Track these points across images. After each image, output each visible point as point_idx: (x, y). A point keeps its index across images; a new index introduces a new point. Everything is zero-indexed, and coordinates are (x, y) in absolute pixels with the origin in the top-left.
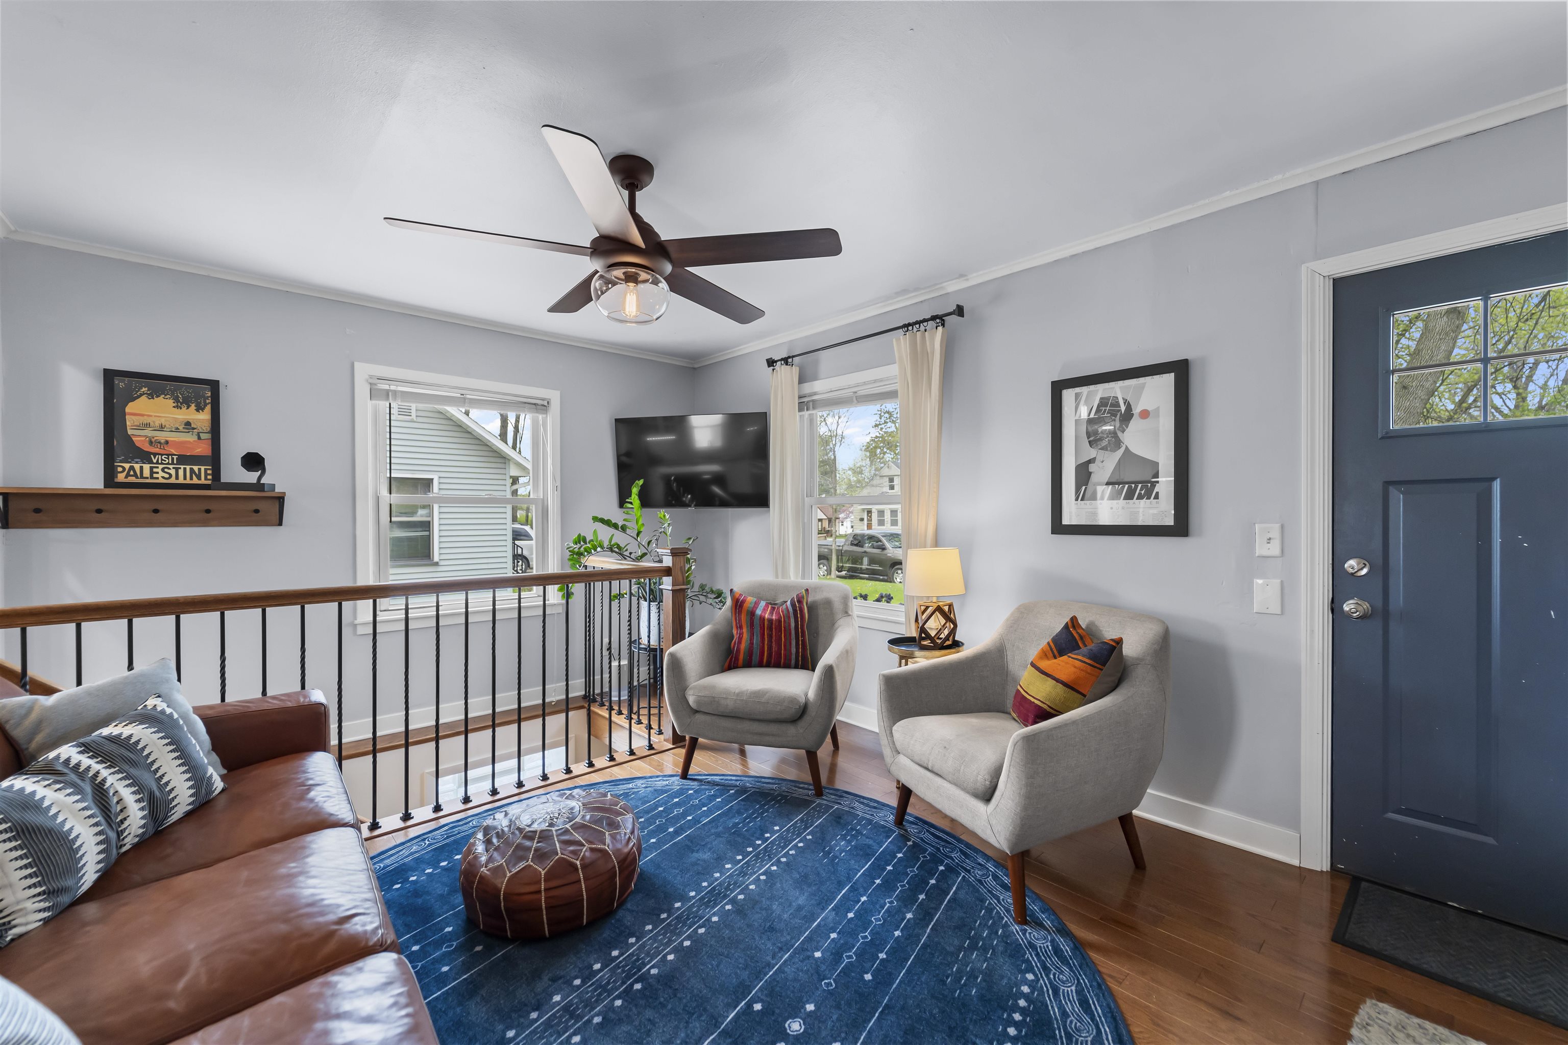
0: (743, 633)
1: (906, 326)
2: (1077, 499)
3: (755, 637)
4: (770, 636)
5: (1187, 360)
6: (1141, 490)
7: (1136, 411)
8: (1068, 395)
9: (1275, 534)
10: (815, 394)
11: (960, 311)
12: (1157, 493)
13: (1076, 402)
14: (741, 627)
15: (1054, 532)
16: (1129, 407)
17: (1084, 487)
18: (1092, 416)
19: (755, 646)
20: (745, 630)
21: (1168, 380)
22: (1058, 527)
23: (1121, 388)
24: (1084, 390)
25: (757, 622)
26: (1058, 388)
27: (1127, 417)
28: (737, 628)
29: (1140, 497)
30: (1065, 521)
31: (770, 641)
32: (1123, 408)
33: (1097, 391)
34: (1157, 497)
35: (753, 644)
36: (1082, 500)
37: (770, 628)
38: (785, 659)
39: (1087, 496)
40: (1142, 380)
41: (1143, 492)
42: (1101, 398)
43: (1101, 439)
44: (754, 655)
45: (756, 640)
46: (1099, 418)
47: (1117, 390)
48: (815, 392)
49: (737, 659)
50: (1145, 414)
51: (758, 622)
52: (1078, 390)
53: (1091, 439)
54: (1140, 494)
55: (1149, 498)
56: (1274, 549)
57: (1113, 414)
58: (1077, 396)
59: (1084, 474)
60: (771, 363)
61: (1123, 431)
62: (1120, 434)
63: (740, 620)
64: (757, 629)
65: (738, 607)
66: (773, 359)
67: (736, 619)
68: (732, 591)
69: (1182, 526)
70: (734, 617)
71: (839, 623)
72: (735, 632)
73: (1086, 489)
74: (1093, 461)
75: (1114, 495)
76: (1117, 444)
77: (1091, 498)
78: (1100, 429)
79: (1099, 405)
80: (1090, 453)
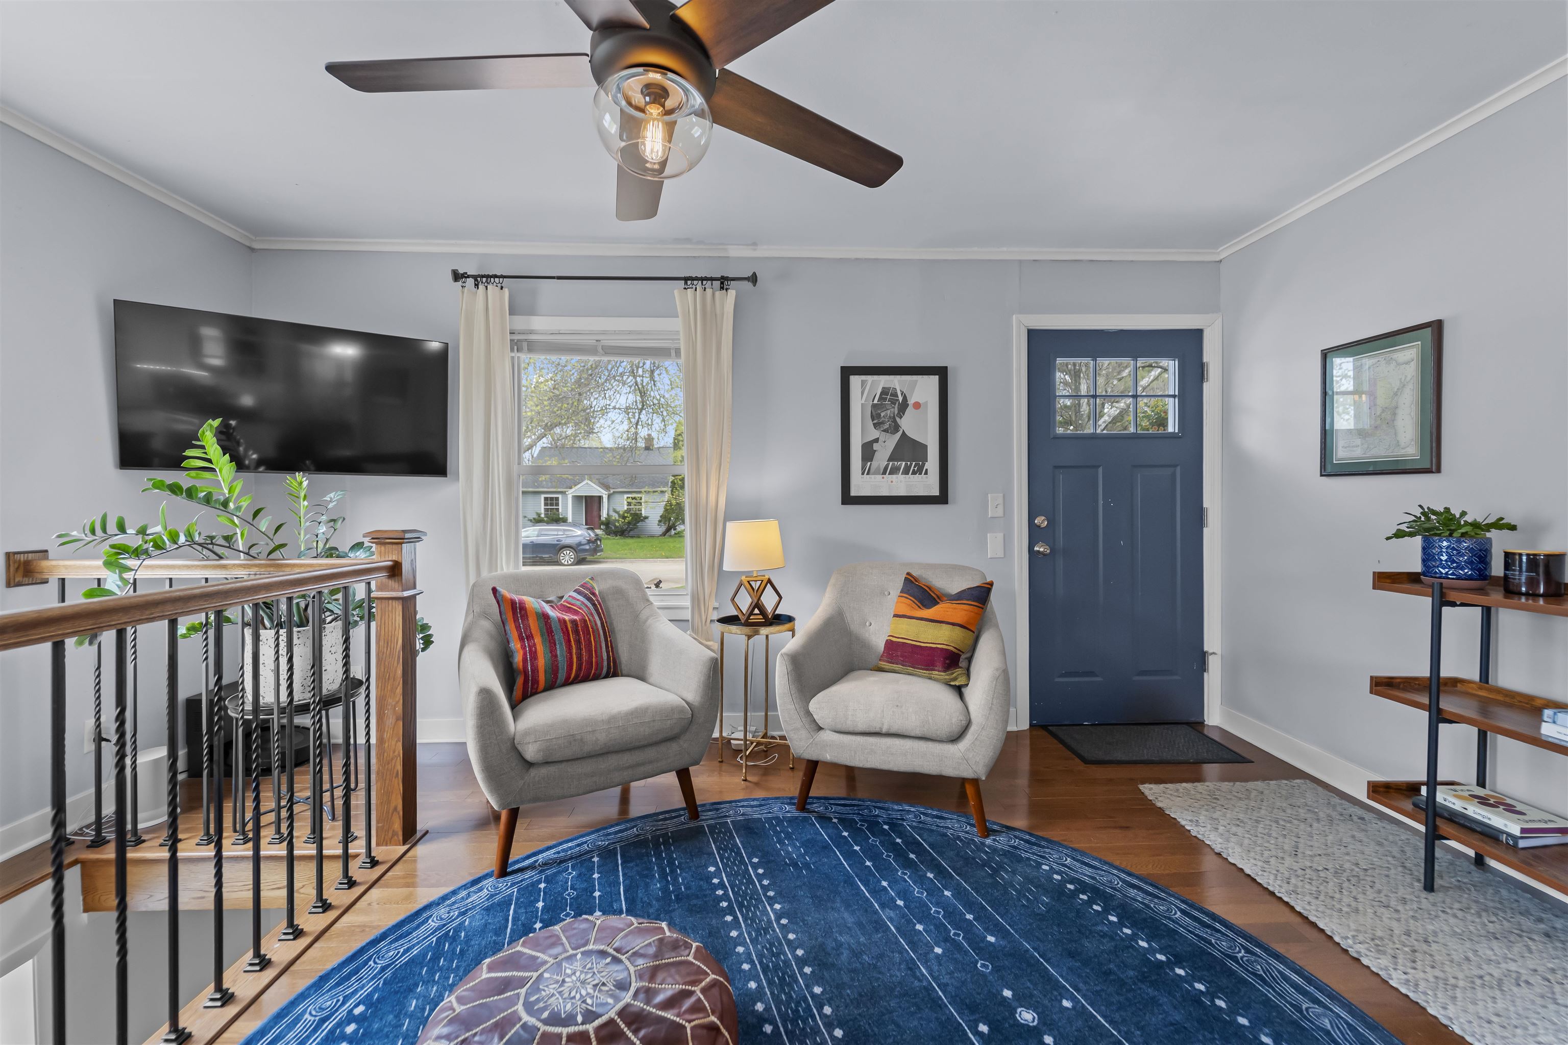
0: (535, 644)
1: (686, 279)
2: (863, 474)
3: (558, 647)
4: (578, 642)
5: (946, 368)
6: (915, 467)
7: (911, 402)
8: (855, 381)
9: (1000, 501)
10: (531, 332)
11: (753, 279)
12: (927, 470)
13: (862, 387)
14: (530, 637)
15: (843, 503)
16: (905, 398)
17: (869, 463)
18: (875, 401)
19: (559, 658)
20: (538, 640)
21: (935, 379)
22: (848, 499)
24: (870, 379)
25: (556, 627)
26: (847, 372)
27: (904, 406)
28: (521, 639)
29: (914, 473)
30: (853, 493)
31: (579, 649)
32: (901, 398)
33: (880, 381)
34: (926, 473)
35: (556, 656)
36: (868, 474)
37: (576, 632)
38: (596, 669)
39: (872, 470)
40: (915, 377)
42: (883, 388)
43: (883, 423)
44: (560, 671)
45: (561, 651)
46: (882, 404)
47: (895, 382)
48: (532, 330)
49: (535, 681)
50: (917, 405)
51: (559, 627)
52: (863, 377)
53: (875, 422)
54: (914, 470)
55: (920, 474)
56: (1000, 512)
57: (893, 402)
58: (863, 383)
59: (868, 452)
60: (457, 276)
61: (901, 417)
62: (898, 419)
63: (527, 627)
64: (559, 636)
65: (517, 610)
66: (461, 271)
67: (518, 628)
68: (494, 590)
69: (942, 498)
70: (513, 625)
71: (645, 614)
72: (519, 646)
73: (871, 464)
74: (877, 440)
75: (894, 471)
76: (896, 428)
77: (875, 473)
78: (882, 414)
79: (882, 393)
80: (874, 434)
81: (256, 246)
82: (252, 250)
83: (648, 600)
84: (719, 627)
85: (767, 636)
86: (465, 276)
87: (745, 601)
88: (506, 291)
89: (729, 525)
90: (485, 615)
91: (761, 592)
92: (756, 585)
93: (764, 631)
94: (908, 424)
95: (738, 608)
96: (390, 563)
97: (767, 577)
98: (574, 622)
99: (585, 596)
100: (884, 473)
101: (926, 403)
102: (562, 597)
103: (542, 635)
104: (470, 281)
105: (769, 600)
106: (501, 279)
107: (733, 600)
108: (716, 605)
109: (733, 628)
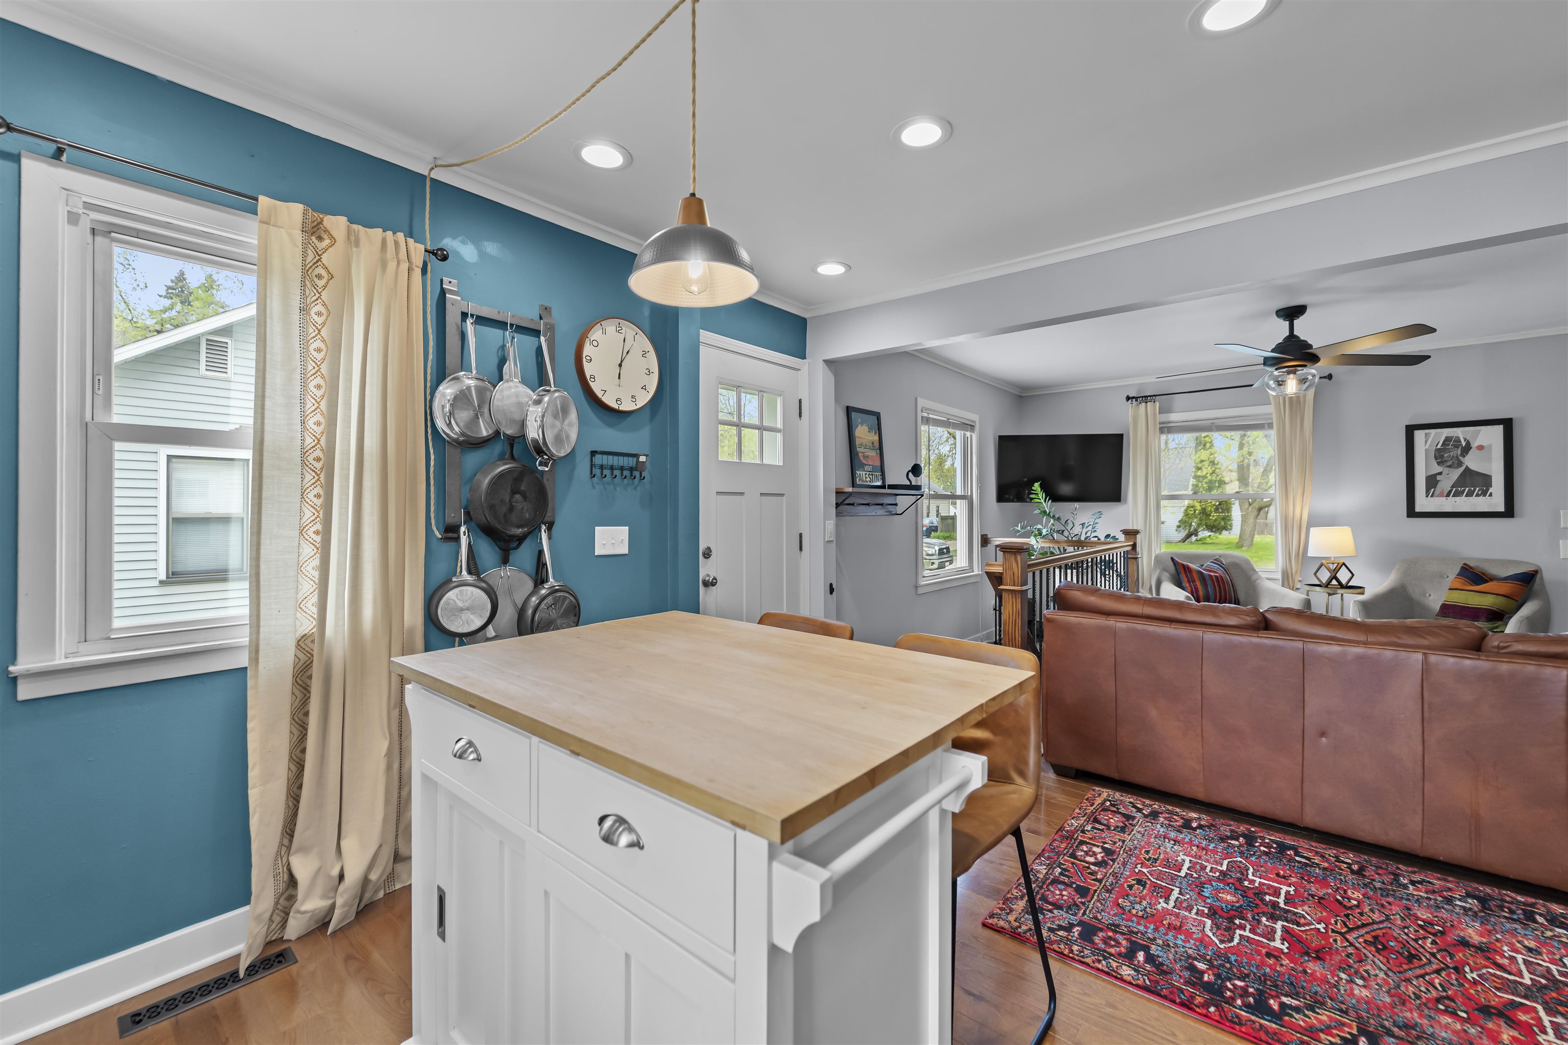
0: (1196, 585)
2: (1427, 496)
5: (1511, 419)
6: (1479, 491)
7: (1474, 445)
8: (1419, 435)
11: (1331, 378)
12: (1491, 493)
13: (1426, 438)
14: (1194, 581)
15: (1408, 516)
16: (1468, 443)
17: (1433, 490)
18: (1439, 446)
19: (1210, 593)
20: (1198, 584)
21: (1500, 429)
22: (1412, 512)
23: (1462, 432)
24: (1433, 432)
25: (1207, 578)
26: (1410, 430)
27: (1467, 449)
29: (1477, 495)
30: (1417, 510)
32: (1464, 444)
33: (1443, 433)
34: (1491, 495)
35: (1208, 591)
36: (1432, 496)
38: (1229, 600)
39: (1437, 494)
40: (1478, 428)
41: (1480, 492)
42: (1446, 437)
43: (1446, 461)
44: (1211, 598)
45: (1210, 589)
46: (1445, 448)
47: (1459, 433)
48: (1172, 421)
50: (1481, 448)
52: (1428, 431)
53: (1439, 461)
54: (1477, 493)
55: (1485, 496)
57: (1456, 447)
58: (1426, 435)
59: (1432, 482)
60: (1129, 399)
61: (1464, 457)
62: (1461, 458)
63: (1192, 576)
64: (1209, 582)
65: (1187, 569)
66: (1131, 396)
67: (1187, 577)
68: (1172, 559)
69: (1509, 512)
70: (1184, 575)
71: (1254, 577)
72: (1188, 585)
73: (1434, 490)
74: (1440, 473)
75: (1457, 494)
76: (1460, 464)
77: (1441, 495)
78: (1446, 455)
79: (1444, 441)
80: (1436, 469)
81: (1023, 395)
82: (1021, 397)
83: (1255, 571)
84: (1308, 588)
85: (1342, 595)
86: (1133, 398)
87: (1325, 576)
88: (1157, 404)
89: (1312, 530)
90: (1165, 570)
91: (1337, 570)
92: (1332, 567)
93: (1340, 591)
94: (1472, 462)
95: (1319, 579)
96: (1132, 543)
97: (1342, 561)
98: (1216, 576)
99: (1219, 565)
100: (1448, 495)
101: (1490, 446)
102: (1203, 565)
103: (1200, 581)
104: (1134, 400)
105: (1343, 576)
106: (1154, 398)
107: (1315, 574)
108: (1300, 579)
109: (1318, 589)
